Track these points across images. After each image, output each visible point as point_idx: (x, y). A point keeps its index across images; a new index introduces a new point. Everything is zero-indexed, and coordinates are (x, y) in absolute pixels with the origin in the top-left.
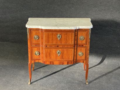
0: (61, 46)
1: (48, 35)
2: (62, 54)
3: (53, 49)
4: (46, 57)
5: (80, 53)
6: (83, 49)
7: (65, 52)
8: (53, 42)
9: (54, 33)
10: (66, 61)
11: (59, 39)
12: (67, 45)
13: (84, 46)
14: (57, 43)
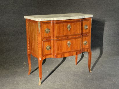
0: (71, 37)
2: (72, 44)
3: (64, 41)
4: (58, 50)
5: (84, 43)
6: (87, 38)
7: (74, 42)
8: (64, 33)
9: (65, 24)
11: (69, 30)
12: (76, 35)
13: (88, 34)
14: (67, 34)
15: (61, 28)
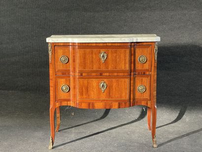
0: (108, 74)
1: (85, 54)
2: (109, 87)
3: (94, 79)
4: (81, 94)
5: (140, 88)
6: (146, 80)
7: (114, 84)
8: (93, 66)
9: (95, 50)
10: (116, 101)
11: (103, 60)
12: (118, 72)
13: (148, 73)
14: (100, 68)
15: (87, 57)
